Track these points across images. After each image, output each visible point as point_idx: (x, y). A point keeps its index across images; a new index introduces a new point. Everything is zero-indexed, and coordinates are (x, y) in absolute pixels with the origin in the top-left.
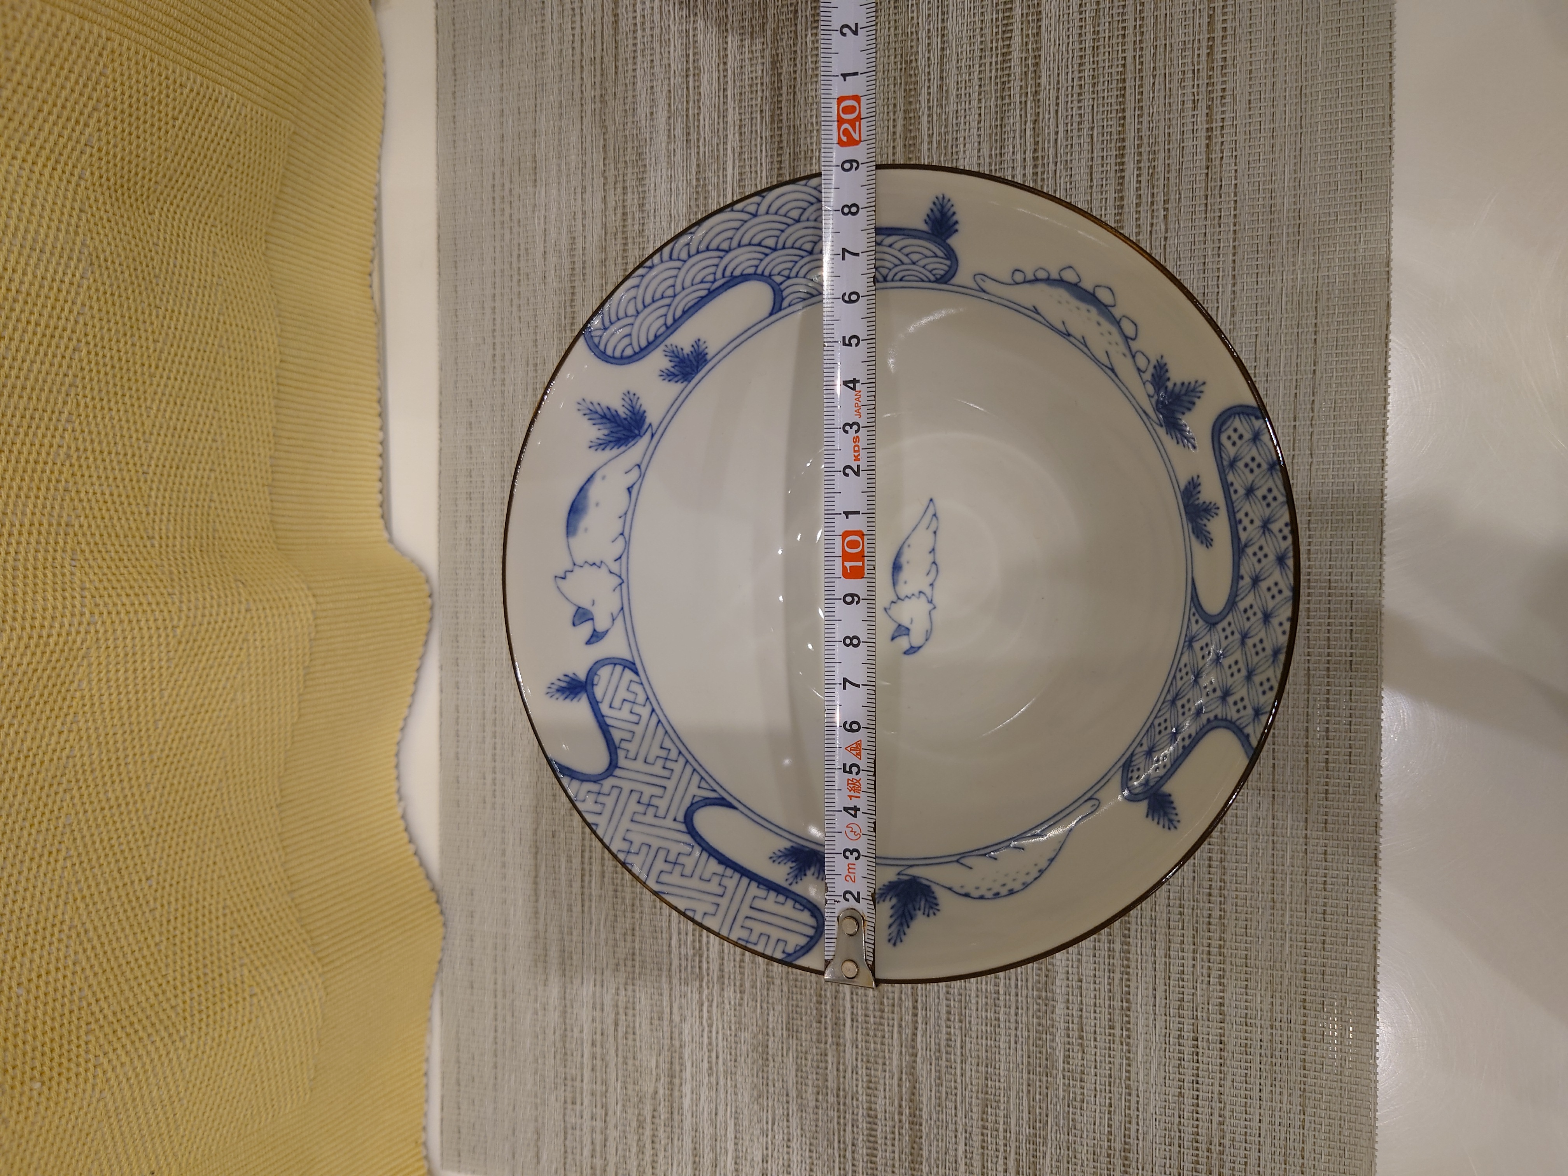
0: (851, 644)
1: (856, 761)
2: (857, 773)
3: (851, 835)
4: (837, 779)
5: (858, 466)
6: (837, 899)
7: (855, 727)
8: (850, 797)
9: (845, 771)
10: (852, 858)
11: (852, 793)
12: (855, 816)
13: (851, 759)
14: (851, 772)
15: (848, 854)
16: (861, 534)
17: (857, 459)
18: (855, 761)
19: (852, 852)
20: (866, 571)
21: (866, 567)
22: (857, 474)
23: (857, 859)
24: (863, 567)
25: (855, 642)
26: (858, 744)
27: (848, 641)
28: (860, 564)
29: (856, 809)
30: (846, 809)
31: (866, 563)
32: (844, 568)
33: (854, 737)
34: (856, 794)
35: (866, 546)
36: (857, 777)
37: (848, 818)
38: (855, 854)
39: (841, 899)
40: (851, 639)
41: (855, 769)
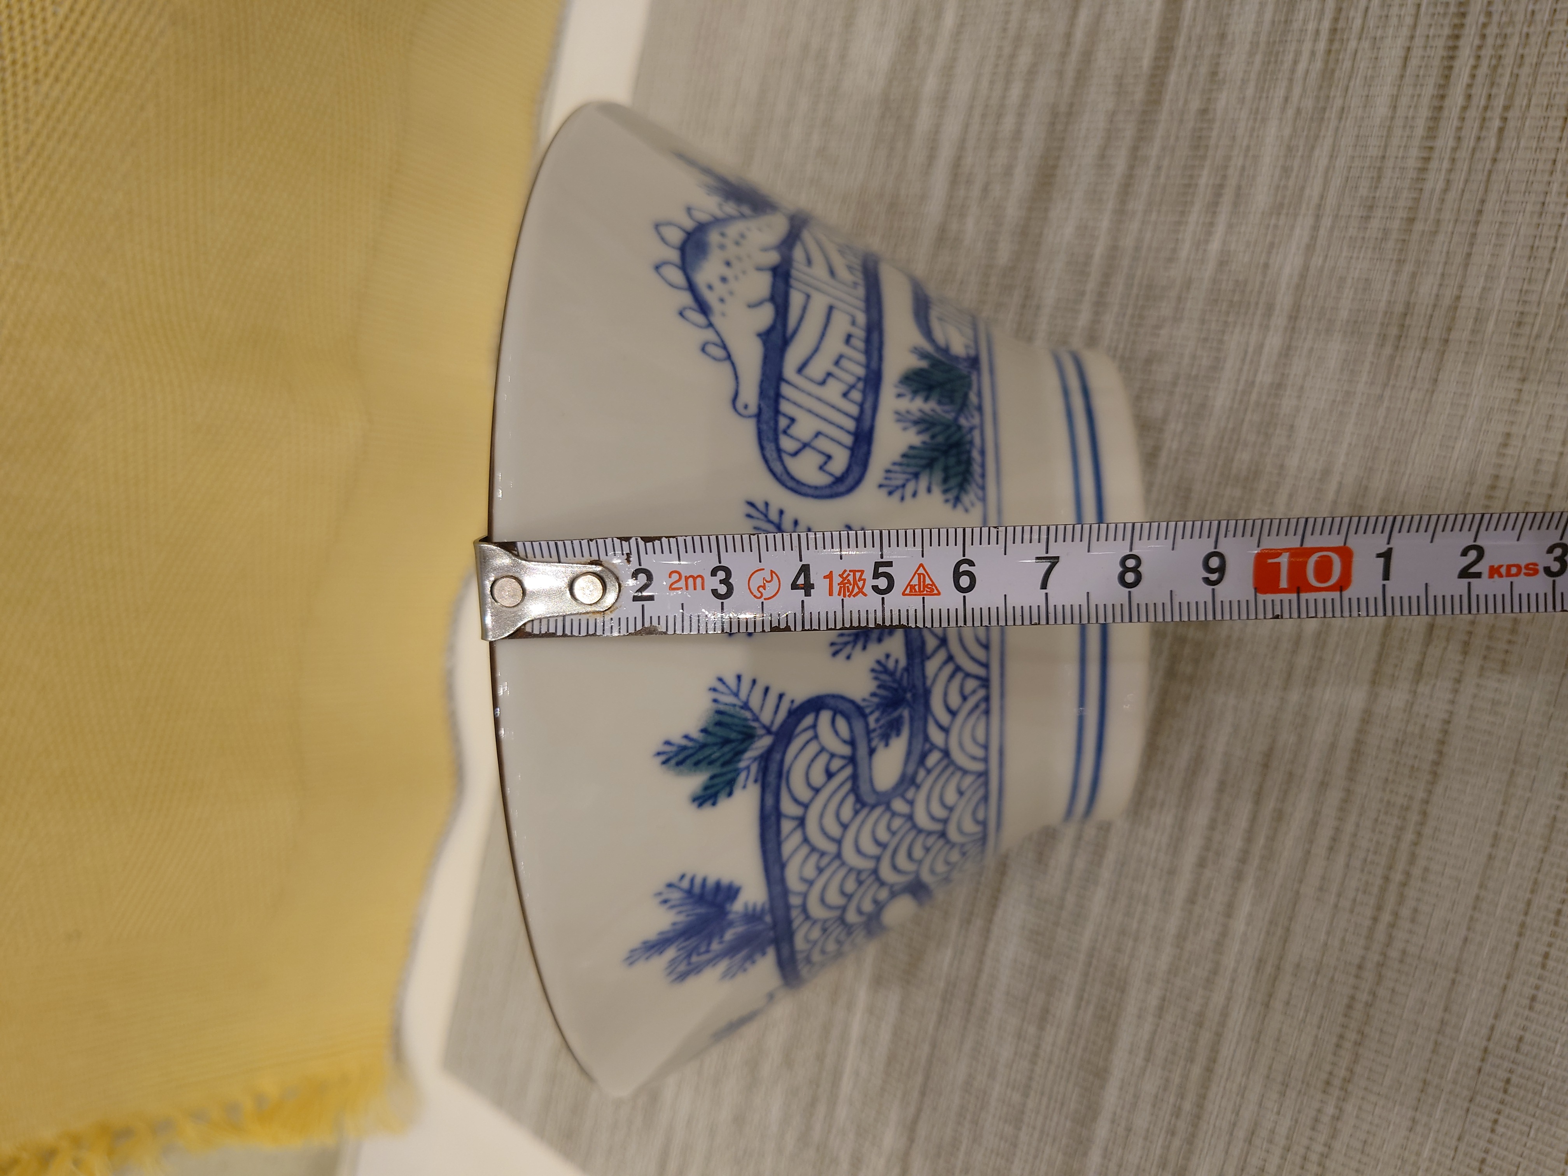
0: (1126, 570)
1: (899, 586)
2: (875, 588)
3: (757, 581)
4: (861, 552)
5: (1478, 575)
6: (634, 558)
7: (965, 581)
8: (830, 576)
9: (878, 565)
10: (714, 583)
11: (837, 580)
12: (794, 586)
13: (902, 575)
14: (876, 575)
15: (721, 575)
16: (1342, 586)
17: (1494, 571)
18: (900, 584)
19: (726, 582)
20: (1269, 597)
21: (1277, 597)
22: (1465, 573)
23: (715, 592)
24: (1276, 590)
25: (1130, 577)
26: (931, 590)
27: (1131, 563)
28: (1284, 584)
29: (808, 588)
30: (805, 569)
31: (1286, 597)
32: (1277, 554)
33: (943, 578)
34: (836, 589)
35: (1320, 596)
36: (868, 589)
37: (789, 571)
38: (723, 589)
39: (634, 566)
40: (1135, 570)
41: (883, 583)
